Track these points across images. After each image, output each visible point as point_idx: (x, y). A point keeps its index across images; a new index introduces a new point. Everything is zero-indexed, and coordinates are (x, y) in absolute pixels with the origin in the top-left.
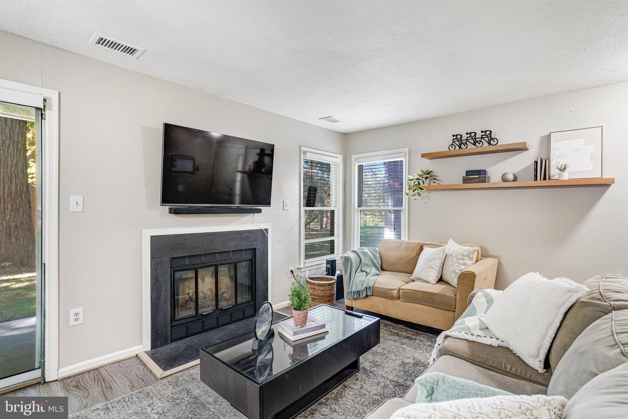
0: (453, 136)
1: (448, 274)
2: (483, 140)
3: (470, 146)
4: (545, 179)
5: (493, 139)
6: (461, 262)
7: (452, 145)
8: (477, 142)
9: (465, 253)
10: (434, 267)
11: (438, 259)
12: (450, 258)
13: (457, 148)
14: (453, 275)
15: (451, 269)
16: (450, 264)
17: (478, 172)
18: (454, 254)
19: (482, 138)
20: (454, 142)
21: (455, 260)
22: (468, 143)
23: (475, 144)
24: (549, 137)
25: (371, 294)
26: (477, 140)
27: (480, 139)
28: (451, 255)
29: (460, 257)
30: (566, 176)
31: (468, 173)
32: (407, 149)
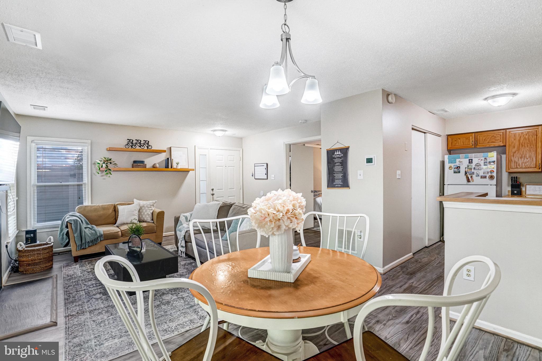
0: (128, 140)
1: (144, 216)
2: (144, 145)
3: (138, 148)
4: (171, 168)
5: (149, 145)
6: (150, 209)
7: (127, 145)
8: (142, 145)
9: (152, 204)
10: (136, 214)
11: (137, 210)
12: (143, 208)
13: (130, 147)
14: (147, 216)
15: (146, 214)
16: (144, 211)
17: (142, 162)
18: (145, 206)
19: (144, 144)
20: (128, 143)
21: (147, 208)
22: (136, 145)
23: (140, 147)
24: (170, 148)
25: (103, 239)
26: (142, 144)
27: (143, 144)
28: (143, 206)
29: (149, 206)
30: (179, 167)
31: (135, 162)
32: (90, 141)
